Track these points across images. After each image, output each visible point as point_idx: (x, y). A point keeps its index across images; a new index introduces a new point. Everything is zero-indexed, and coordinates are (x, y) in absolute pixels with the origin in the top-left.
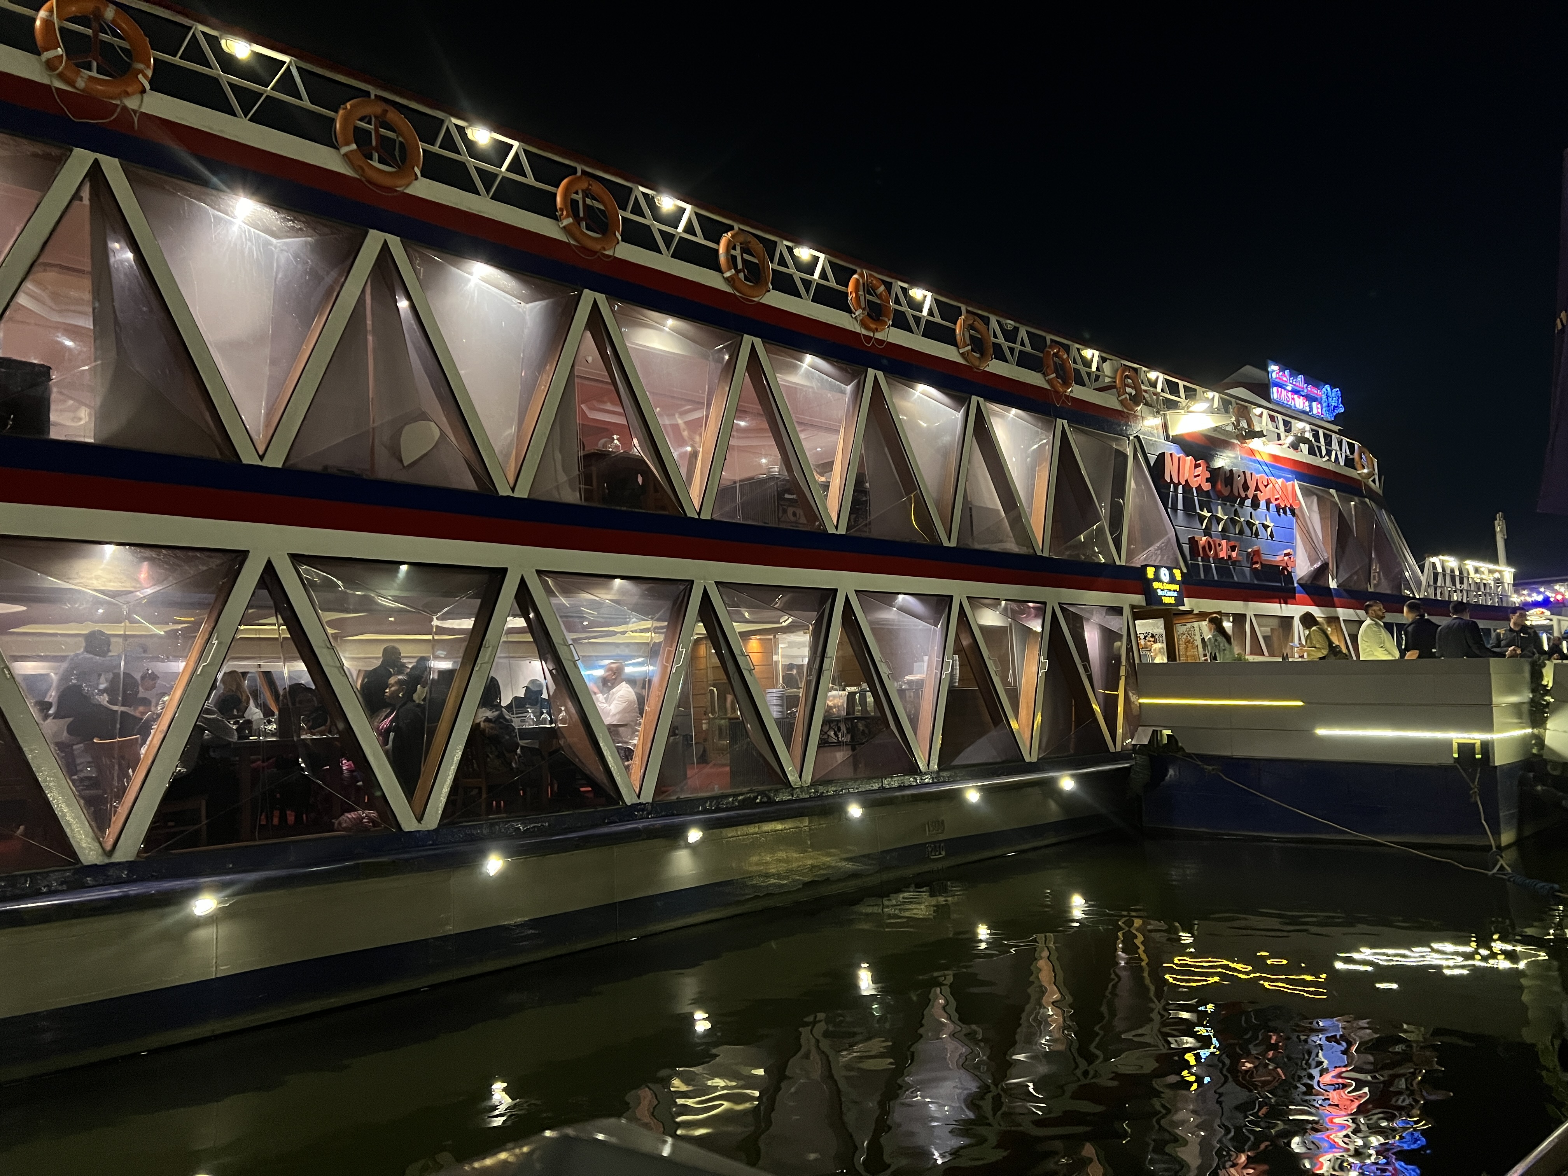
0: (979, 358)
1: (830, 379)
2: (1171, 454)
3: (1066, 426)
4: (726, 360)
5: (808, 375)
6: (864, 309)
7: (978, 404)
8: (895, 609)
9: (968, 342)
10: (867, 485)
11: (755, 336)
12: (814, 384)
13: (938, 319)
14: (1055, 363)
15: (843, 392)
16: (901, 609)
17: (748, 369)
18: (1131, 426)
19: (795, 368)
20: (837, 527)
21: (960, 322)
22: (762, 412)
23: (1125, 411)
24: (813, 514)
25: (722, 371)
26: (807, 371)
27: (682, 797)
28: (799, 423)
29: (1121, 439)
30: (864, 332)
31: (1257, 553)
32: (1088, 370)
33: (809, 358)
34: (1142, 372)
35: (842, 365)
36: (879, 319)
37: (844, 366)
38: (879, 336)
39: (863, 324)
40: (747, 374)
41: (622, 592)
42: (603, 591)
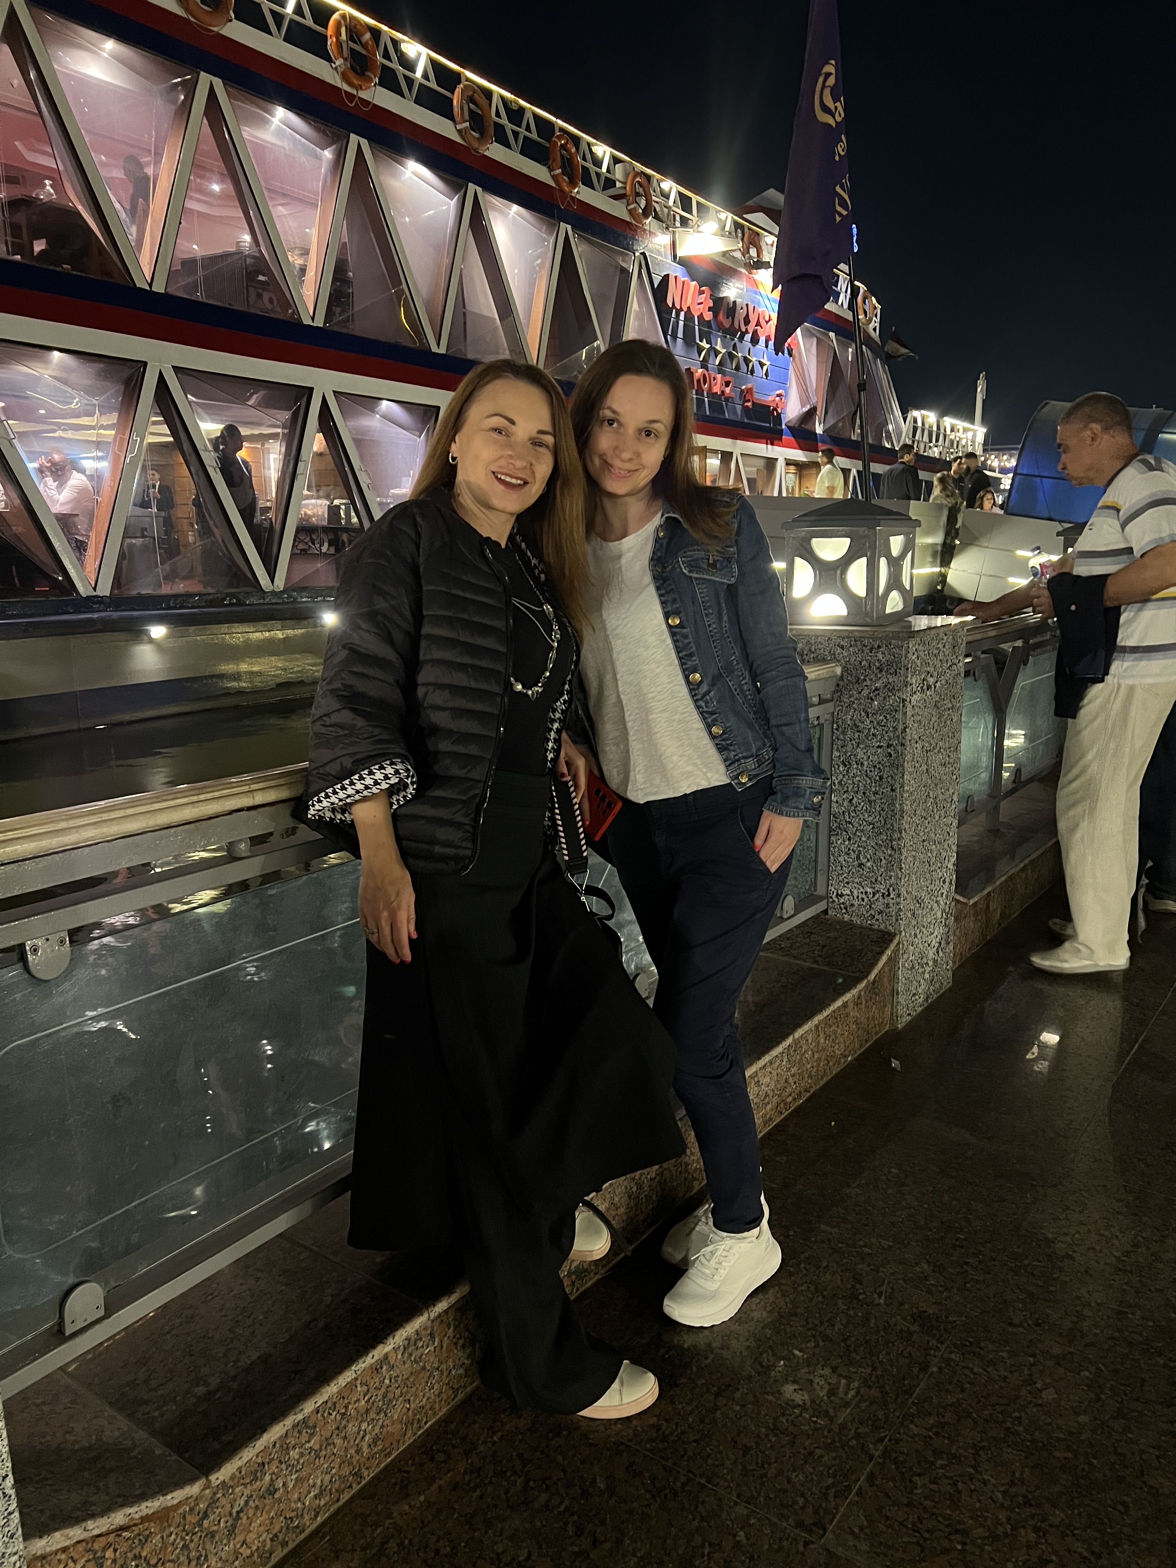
0: (478, 139)
1: (303, 140)
2: (676, 277)
3: (570, 232)
4: (180, 102)
5: (279, 132)
6: (345, 59)
7: (476, 193)
8: (378, 416)
9: (467, 117)
10: (351, 274)
11: (215, 76)
12: (286, 144)
13: (433, 85)
14: (562, 156)
15: (319, 158)
16: (384, 416)
17: (206, 113)
18: (638, 240)
19: (265, 122)
20: (313, 319)
21: (458, 91)
22: (226, 173)
23: (634, 222)
24: (287, 302)
25: (175, 114)
26: (279, 129)
27: (143, 592)
28: (268, 190)
29: (627, 254)
30: (346, 87)
31: (749, 391)
32: (598, 170)
33: (281, 113)
34: (655, 181)
35: (320, 125)
36: (364, 74)
37: (322, 127)
38: (363, 95)
39: (344, 77)
40: (205, 121)
41: (62, 367)
42: (39, 365)
